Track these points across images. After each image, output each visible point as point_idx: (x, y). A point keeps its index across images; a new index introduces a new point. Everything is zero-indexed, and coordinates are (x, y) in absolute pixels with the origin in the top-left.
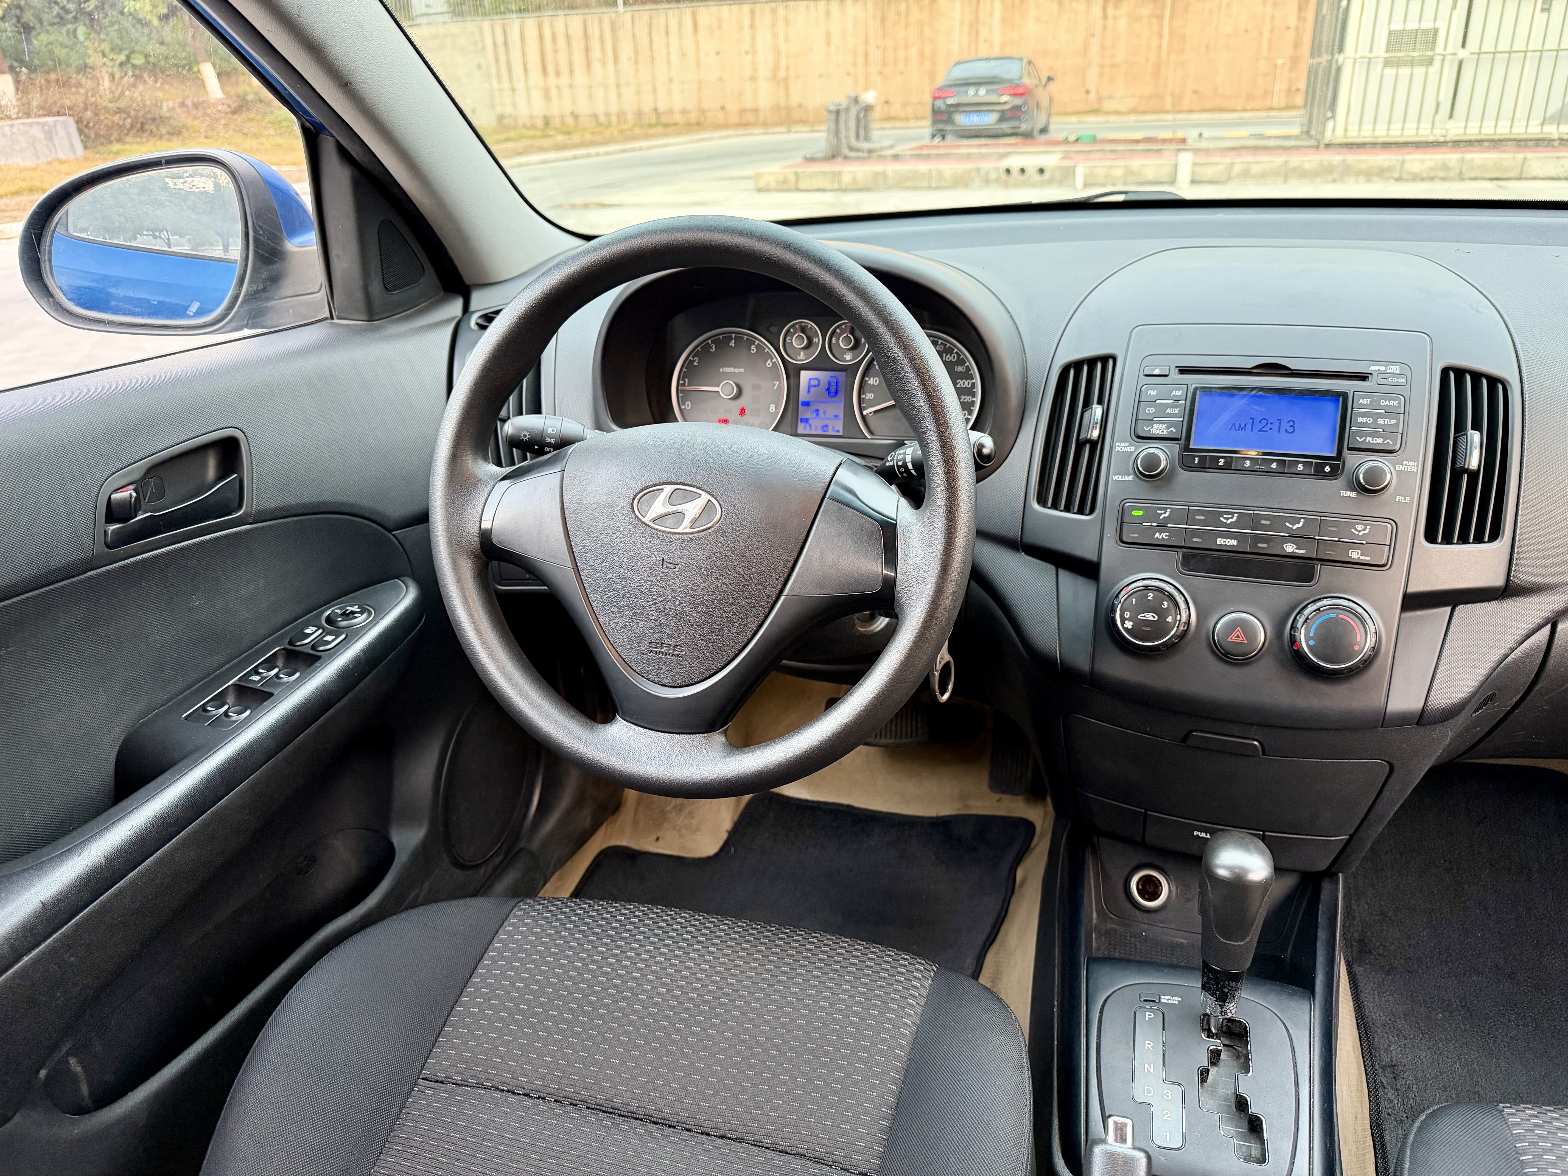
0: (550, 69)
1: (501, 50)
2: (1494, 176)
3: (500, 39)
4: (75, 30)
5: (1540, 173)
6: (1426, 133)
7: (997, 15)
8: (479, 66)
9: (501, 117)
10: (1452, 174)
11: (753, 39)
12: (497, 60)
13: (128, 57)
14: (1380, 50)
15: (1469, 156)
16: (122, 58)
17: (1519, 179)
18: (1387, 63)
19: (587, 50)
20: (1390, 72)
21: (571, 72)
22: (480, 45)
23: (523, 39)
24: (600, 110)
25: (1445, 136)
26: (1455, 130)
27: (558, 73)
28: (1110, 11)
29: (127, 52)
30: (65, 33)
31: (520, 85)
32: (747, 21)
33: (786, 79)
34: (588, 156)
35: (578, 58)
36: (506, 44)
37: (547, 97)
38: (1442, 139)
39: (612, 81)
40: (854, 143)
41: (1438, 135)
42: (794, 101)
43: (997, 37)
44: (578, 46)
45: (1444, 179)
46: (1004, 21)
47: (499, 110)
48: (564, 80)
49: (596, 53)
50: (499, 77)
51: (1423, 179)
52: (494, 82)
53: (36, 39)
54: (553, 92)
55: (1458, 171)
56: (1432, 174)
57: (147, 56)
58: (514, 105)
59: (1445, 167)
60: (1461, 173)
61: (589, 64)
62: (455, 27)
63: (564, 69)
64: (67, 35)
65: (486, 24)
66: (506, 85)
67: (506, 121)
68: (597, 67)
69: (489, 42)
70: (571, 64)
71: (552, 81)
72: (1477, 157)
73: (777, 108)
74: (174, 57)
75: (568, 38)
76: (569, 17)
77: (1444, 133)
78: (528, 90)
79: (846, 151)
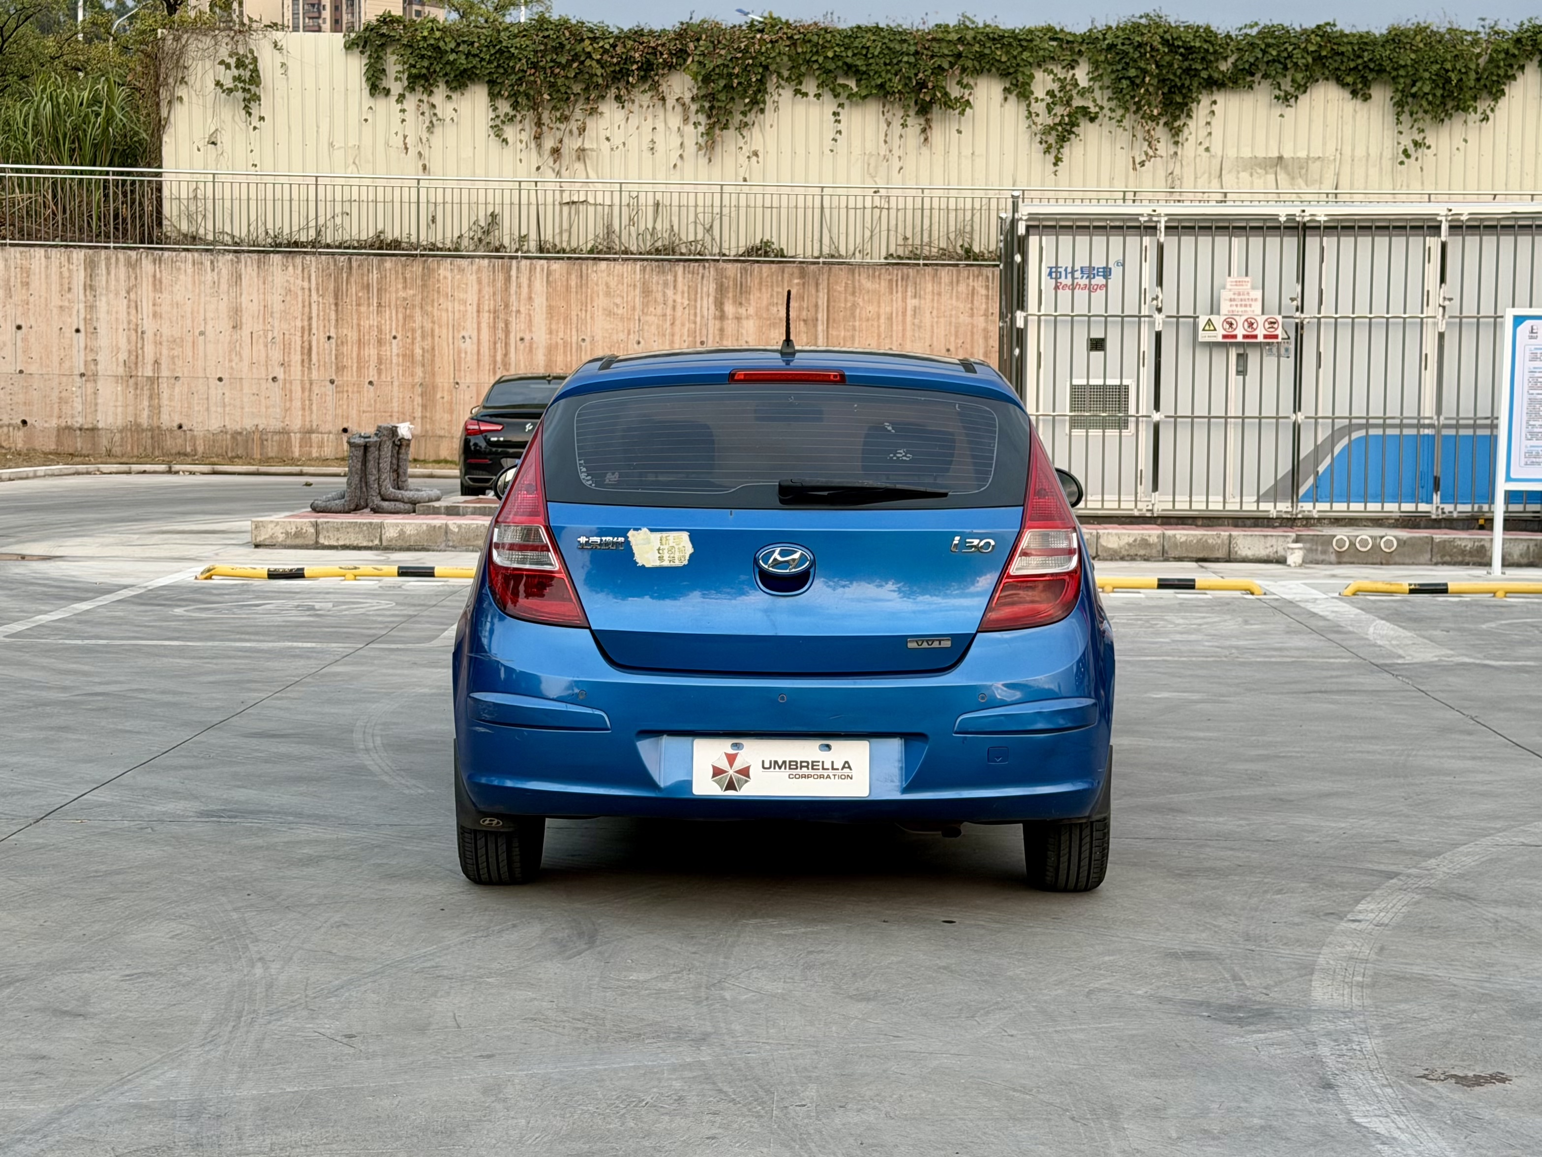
2: (1201, 556)
5: (1249, 553)
6: (1128, 506)
7: (540, 301)
10: (1154, 552)
11: (91, 308)
14: (1064, 407)
15: (1170, 532)
17: (1228, 560)
18: (1075, 423)
20: (1079, 433)
25: (1152, 510)
26: (1161, 503)
28: (730, 309)
32: (80, 276)
33: (153, 381)
38: (1149, 514)
40: (392, 491)
41: (1143, 508)
42: (168, 420)
43: (540, 336)
45: (1146, 559)
46: (551, 311)
51: (1122, 559)
55: (1160, 548)
56: (1132, 552)
59: (1145, 543)
60: (1164, 551)
72: (1181, 534)
73: (135, 428)
77: (1150, 507)
79: (377, 501)
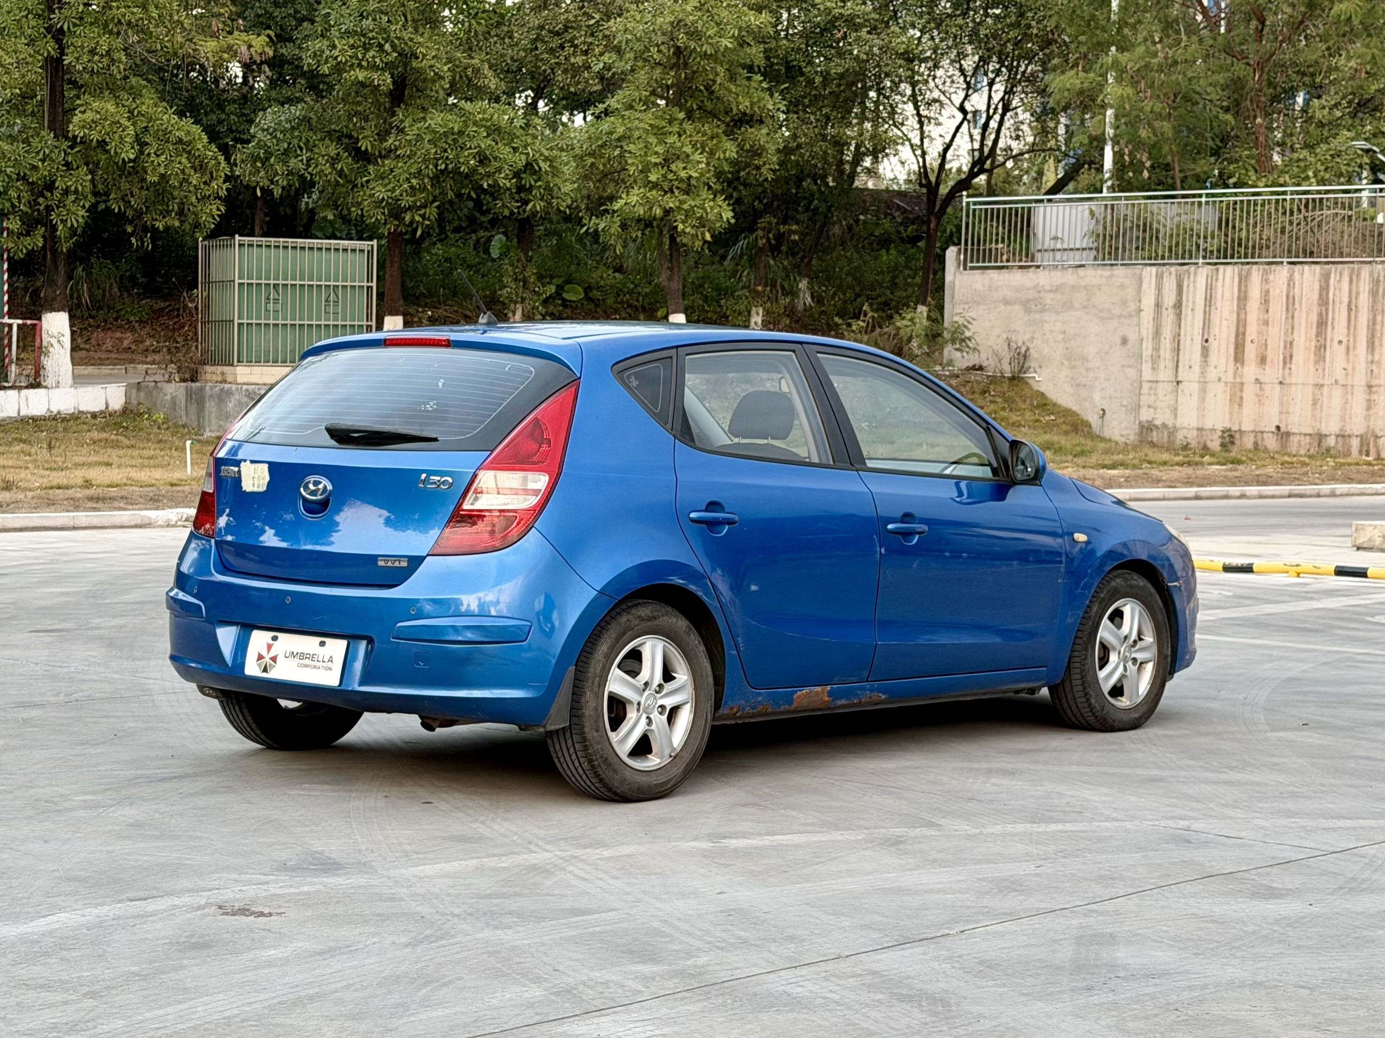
0: (1251, 352)
1: (1168, 318)
3: (1169, 299)
4: (489, 240)
8: (1124, 341)
9: (1147, 428)
12: (1157, 333)
13: (560, 288)
16: (551, 289)
19: (1322, 324)
21: (1288, 359)
22: (1133, 306)
23: (1209, 301)
24: (1331, 427)
27: (1263, 360)
29: (560, 281)
30: (471, 243)
31: (1190, 375)
34: (1227, 497)
35: (1304, 339)
36: (1178, 305)
37: (1236, 398)
39: (1360, 379)
44: (1306, 317)
47: (1145, 415)
48: (1272, 373)
49: (1338, 330)
50: (1155, 360)
52: (1146, 368)
53: (429, 252)
54: (1250, 391)
57: (587, 289)
58: (1175, 411)
61: (1321, 349)
62: (1094, 276)
63: (1275, 353)
64: (475, 249)
65: (1150, 273)
66: (1166, 374)
67: (1155, 436)
68: (1336, 355)
69: (1148, 302)
70: (1290, 344)
71: (1250, 371)
74: (631, 292)
75: (1290, 301)
76: (1297, 268)
78: (1204, 385)
